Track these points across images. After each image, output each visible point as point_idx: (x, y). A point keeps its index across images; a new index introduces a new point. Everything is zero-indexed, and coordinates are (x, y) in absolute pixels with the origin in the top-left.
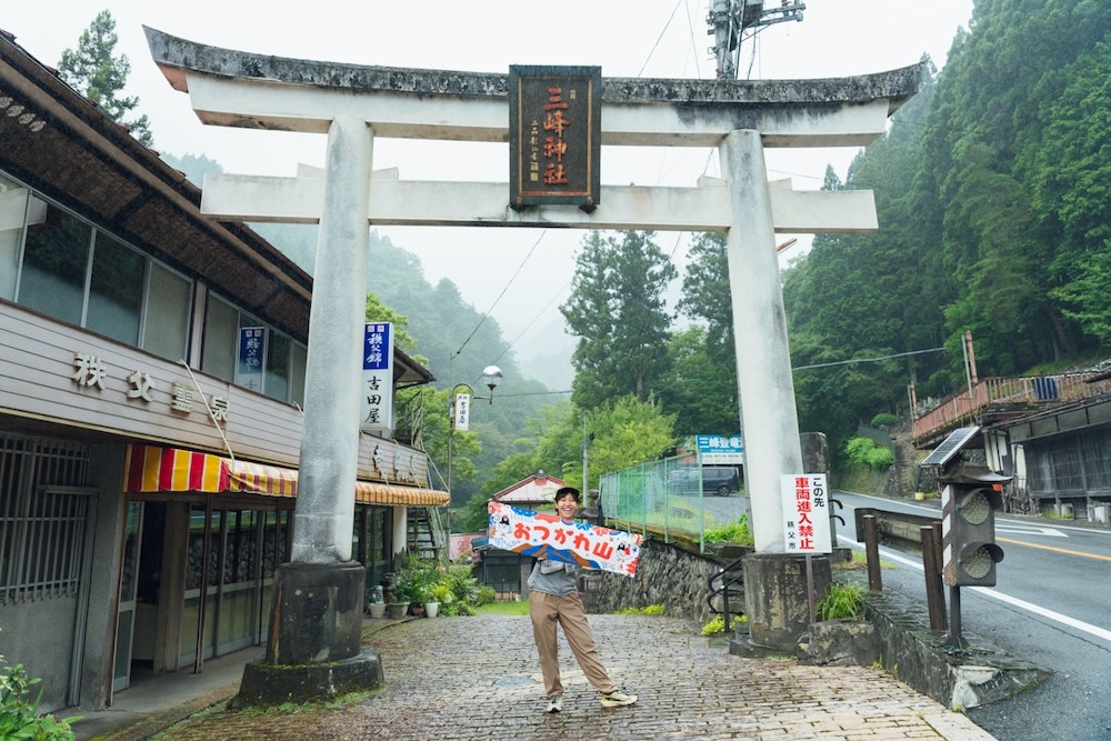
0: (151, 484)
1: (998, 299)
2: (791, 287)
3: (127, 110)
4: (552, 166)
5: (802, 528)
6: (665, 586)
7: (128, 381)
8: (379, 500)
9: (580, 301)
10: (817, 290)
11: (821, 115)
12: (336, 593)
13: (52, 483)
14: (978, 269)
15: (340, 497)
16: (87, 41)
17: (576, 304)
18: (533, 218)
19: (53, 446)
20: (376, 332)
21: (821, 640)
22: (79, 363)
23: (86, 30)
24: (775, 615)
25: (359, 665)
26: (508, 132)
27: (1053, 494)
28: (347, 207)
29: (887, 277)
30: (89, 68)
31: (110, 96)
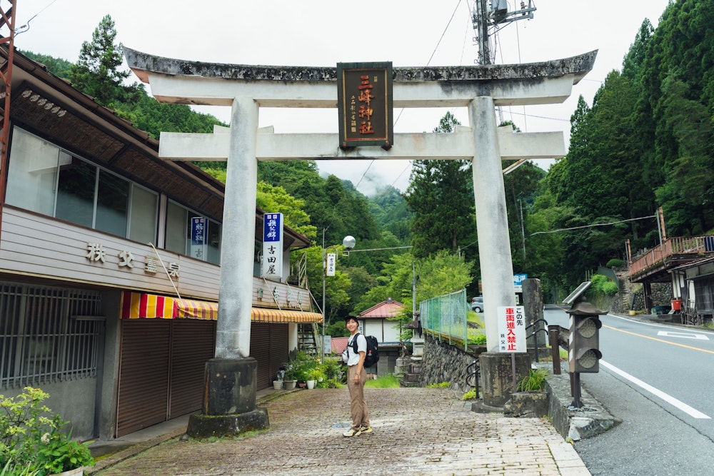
0: (135, 314)
1: (690, 183)
2: (555, 177)
3: (124, 79)
4: (364, 123)
5: (509, 338)
6: (451, 370)
7: (118, 257)
8: (275, 320)
9: (415, 189)
10: (572, 179)
11: (531, 85)
12: (239, 375)
13: (79, 314)
14: (678, 164)
15: (241, 321)
16: (97, 35)
17: (413, 191)
18: (354, 154)
19: (79, 294)
20: (272, 219)
21: (516, 403)
22: (90, 248)
23: (97, 29)
24: (496, 388)
25: (253, 416)
26: (337, 102)
27: (710, 312)
28: (243, 151)
29: (618, 170)
30: (100, 53)
31: (113, 70)
